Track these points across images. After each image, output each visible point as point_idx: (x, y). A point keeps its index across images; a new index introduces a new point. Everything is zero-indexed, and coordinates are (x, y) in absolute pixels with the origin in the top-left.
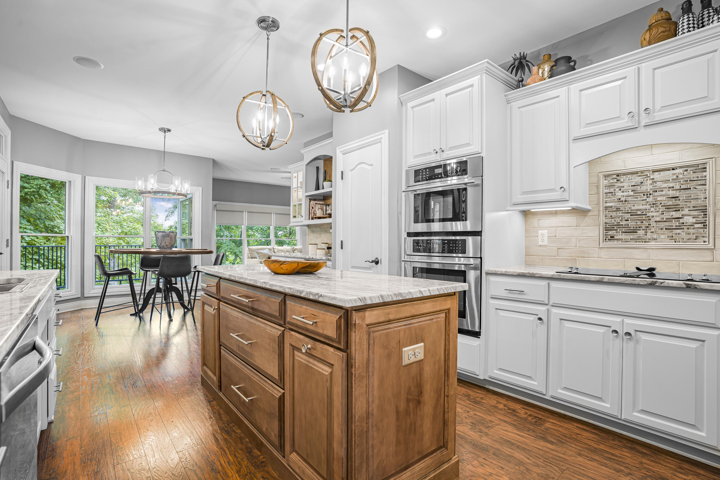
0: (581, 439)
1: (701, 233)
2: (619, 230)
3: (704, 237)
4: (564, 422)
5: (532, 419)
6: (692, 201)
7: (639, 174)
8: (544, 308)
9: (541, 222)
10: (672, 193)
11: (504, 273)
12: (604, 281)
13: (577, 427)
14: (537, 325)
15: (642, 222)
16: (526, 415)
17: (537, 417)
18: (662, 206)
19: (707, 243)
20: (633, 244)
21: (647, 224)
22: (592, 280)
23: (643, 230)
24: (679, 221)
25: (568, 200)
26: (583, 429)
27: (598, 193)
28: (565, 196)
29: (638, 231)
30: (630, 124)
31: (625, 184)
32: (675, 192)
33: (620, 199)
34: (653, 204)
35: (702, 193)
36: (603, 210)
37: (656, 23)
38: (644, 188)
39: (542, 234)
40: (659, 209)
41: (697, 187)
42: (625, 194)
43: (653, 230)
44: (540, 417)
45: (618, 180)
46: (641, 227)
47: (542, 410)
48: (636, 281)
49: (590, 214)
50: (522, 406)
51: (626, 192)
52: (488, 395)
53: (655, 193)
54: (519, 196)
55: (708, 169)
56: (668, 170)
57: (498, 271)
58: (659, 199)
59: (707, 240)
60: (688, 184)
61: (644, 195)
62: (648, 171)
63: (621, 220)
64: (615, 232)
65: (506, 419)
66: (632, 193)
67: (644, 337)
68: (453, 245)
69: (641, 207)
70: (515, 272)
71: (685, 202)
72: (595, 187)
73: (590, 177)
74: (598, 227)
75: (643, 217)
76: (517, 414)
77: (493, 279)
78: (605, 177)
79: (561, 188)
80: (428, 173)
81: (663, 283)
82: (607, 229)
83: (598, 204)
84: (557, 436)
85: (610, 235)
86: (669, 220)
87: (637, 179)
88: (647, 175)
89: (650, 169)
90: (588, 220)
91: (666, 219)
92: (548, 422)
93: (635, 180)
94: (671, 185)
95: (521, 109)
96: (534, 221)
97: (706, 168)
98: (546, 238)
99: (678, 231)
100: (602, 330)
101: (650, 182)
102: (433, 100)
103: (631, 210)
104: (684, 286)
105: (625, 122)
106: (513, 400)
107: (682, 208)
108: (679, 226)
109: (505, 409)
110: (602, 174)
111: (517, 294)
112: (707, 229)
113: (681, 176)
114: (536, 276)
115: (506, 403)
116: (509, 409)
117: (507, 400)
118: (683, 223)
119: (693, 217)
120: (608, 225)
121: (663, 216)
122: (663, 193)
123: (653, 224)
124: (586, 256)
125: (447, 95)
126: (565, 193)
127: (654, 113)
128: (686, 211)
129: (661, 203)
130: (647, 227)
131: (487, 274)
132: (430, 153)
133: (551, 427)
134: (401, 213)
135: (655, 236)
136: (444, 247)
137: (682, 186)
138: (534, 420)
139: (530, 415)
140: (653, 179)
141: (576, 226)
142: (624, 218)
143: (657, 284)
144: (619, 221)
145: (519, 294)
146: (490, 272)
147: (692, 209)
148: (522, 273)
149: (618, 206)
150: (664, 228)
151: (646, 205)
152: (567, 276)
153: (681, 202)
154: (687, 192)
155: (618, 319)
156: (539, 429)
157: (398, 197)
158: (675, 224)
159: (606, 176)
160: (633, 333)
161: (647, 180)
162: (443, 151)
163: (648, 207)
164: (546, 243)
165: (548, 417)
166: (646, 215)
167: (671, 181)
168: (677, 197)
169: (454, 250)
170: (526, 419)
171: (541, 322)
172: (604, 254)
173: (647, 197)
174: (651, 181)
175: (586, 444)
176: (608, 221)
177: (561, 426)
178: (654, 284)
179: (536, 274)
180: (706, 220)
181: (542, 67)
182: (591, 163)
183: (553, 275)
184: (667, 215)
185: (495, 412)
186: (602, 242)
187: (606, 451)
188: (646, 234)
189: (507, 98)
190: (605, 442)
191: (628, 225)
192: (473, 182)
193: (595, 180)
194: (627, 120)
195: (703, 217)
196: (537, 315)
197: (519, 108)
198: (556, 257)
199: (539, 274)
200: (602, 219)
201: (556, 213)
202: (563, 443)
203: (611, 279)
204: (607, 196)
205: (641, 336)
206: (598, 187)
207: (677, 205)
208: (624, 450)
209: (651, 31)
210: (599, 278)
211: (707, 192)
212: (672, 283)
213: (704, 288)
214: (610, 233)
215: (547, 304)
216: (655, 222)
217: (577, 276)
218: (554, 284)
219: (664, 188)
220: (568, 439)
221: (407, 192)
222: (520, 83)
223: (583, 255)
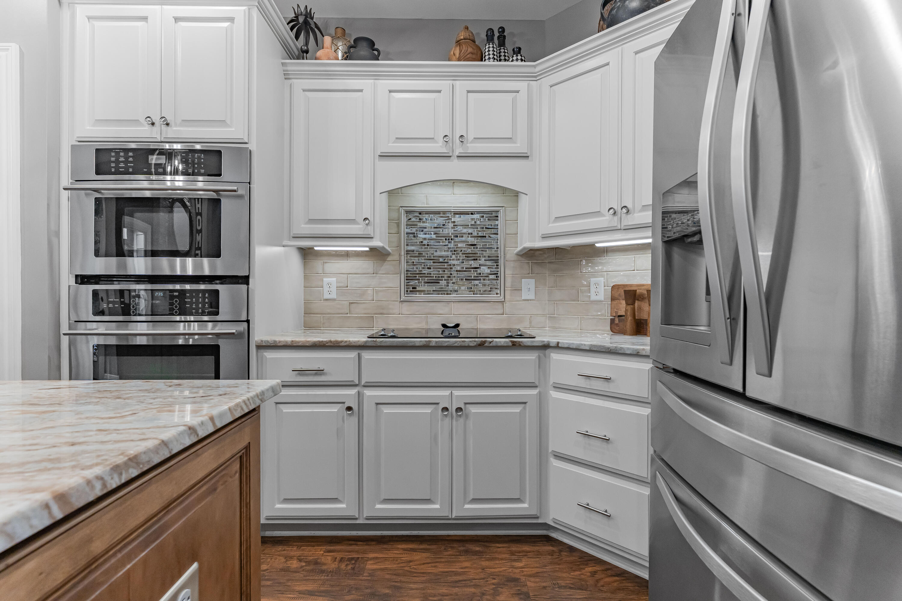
0: (415, 569)
1: (494, 285)
2: (422, 280)
3: (496, 289)
4: (386, 549)
5: (347, 565)
6: (487, 250)
7: (441, 215)
8: (353, 392)
9: (326, 265)
10: (471, 240)
11: (289, 343)
12: (431, 345)
13: (404, 549)
14: (343, 417)
15: (444, 271)
16: (336, 563)
17: (352, 559)
18: (462, 254)
19: (499, 295)
20: (435, 297)
21: (449, 273)
22: (417, 344)
23: (445, 280)
24: (477, 271)
25: (372, 238)
26: (411, 549)
27: (398, 232)
28: (369, 231)
29: (440, 281)
30: (444, 150)
31: (427, 224)
32: (473, 239)
33: (422, 242)
34: (454, 251)
35: (495, 242)
36: (404, 254)
37: (464, 40)
38: (446, 231)
39: (328, 284)
40: (460, 256)
41: (491, 236)
42: (427, 236)
43: (454, 281)
44: (355, 556)
45: (420, 219)
46: (443, 277)
47: (353, 542)
48: (466, 343)
49: (389, 258)
50: (324, 548)
51: (428, 234)
52: (266, 551)
53: (456, 238)
54: (303, 226)
55: (499, 218)
56: (467, 213)
57: (280, 342)
58: (459, 245)
59: (499, 292)
60: (484, 231)
61: (446, 239)
62: (450, 213)
63: (423, 268)
64: (417, 281)
65: (310, 587)
66: (434, 236)
67: (473, 409)
68: (192, 300)
69: (443, 253)
70: (309, 341)
71: (482, 251)
72: (396, 225)
73: (390, 210)
74: (399, 275)
75: (445, 266)
76: (324, 567)
77: (270, 355)
78: (407, 214)
79: (366, 219)
80: (131, 159)
81: (492, 343)
82: (408, 279)
83: (399, 246)
84: (389, 580)
85: (412, 285)
86: (468, 269)
87: (440, 220)
88: (449, 217)
89: (452, 210)
90: (387, 266)
91: (466, 269)
92: (369, 559)
93: (437, 222)
94: (470, 231)
95: (307, 93)
96: (318, 265)
97: (497, 216)
98: (334, 289)
99: (477, 282)
100: (428, 410)
101: (451, 225)
102: (145, 19)
103: (433, 257)
104: (510, 344)
105: (438, 147)
106: (309, 542)
107: (480, 257)
108: (477, 277)
109: (302, 567)
110: (403, 209)
111: (311, 375)
112: (499, 281)
113: (478, 222)
114: (341, 345)
115: (298, 553)
116: (308, 563)
117: (299, 547)
118: (480, 274)
119: (488, 268)
120: (410, 274)
121: (463, 265)
122: (463, 239)
123: (455, 274)
124: (385, 312)
125: (177, 19)
126: (369, 227)
127: (467, 144)
128: (482, 261)
129: (461, 251)
130: (449, 277)
131: (260, 347)
132: (136, 122)
133: (375, 567)
134: (57, 234)
135: (457, 288)
136: (171, 304)
137: (479, 233)
138: (349, 567)
139: (342, 560)
140: (454, 222)
141: (373, 273)
142: (427, 265)
143: (486, 345)
144: (421, 269)
145: (316, 374)
146: (264, 344)
147: (487, 258)
148: (319, 341)
149: (420, 250)
150: (464, 278)
151: (448, 251)
152: (386, 342)
153: (479, 251)
154: (483, 240)
155: (446, 392)
156: (361, 580)
157: (49, 199)
158: (473, 274)
159: (407, 212)
160: (463, 407)
161: (449, 222)
162: (168, 124)
163: (449, 253)
164: (334, 296)
165: (365, 552)
166: (448, 262)
167: (470, 226)
168: (475, 245)
169: (194, 309)
170: (337, 571)
171: (350, 412)
172: (406, 308)
173: (449, 242)
174: (453, 224)
175: (423, 573)
176: (410, 268)
177: (386, 559)
178: (483, 344)
179: (342, 342)
180: (498, 271)
181: (335, 43)
182: (391, 193)
183: (366, 342)
184: (466, 265)
185: (288, 580)
186: (404, 294)
187: (447, 572)
188: (448, 285)
189: (285, 68)
190: (441, 558)
191: (431, 274)
192: (235, 191)
193: (395, 215)
194: (441, 145)
195: (496, 268)
196: (344, 403)
197: (304, 90)
198: (348, 315)
199: (346, 342)
200: (404, 266)
201: (347, 255)
202: (401, 588)
203: (439, 341)
204: (408, 237)
205: (471, 409)
206: (398, 225)
207: (475, 254)
208: (462, 558)
209: (461, 47)
210: (426, 341)
211: (499, 241)
212: (500, 342)
213: (526, 345)
214: (412, 283)
215: (356, 385)
216: (457, 271)
217: (398, 341)
218: (367, 355)
219: (464, 233)
220: (403, 579)
221: (74, 192)
222: (304, 53)
223: (381, 311)
